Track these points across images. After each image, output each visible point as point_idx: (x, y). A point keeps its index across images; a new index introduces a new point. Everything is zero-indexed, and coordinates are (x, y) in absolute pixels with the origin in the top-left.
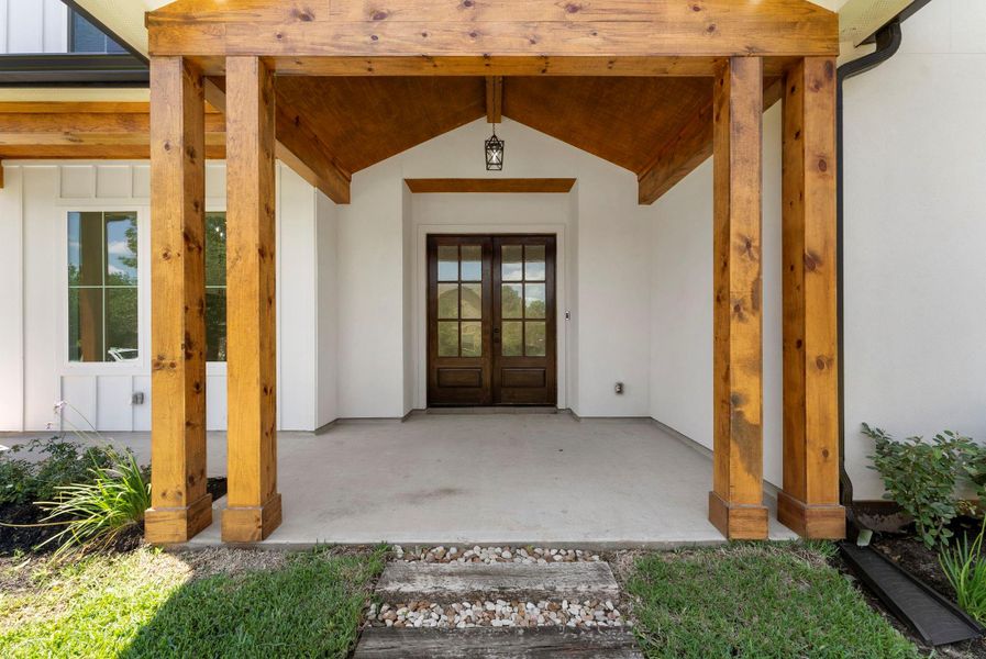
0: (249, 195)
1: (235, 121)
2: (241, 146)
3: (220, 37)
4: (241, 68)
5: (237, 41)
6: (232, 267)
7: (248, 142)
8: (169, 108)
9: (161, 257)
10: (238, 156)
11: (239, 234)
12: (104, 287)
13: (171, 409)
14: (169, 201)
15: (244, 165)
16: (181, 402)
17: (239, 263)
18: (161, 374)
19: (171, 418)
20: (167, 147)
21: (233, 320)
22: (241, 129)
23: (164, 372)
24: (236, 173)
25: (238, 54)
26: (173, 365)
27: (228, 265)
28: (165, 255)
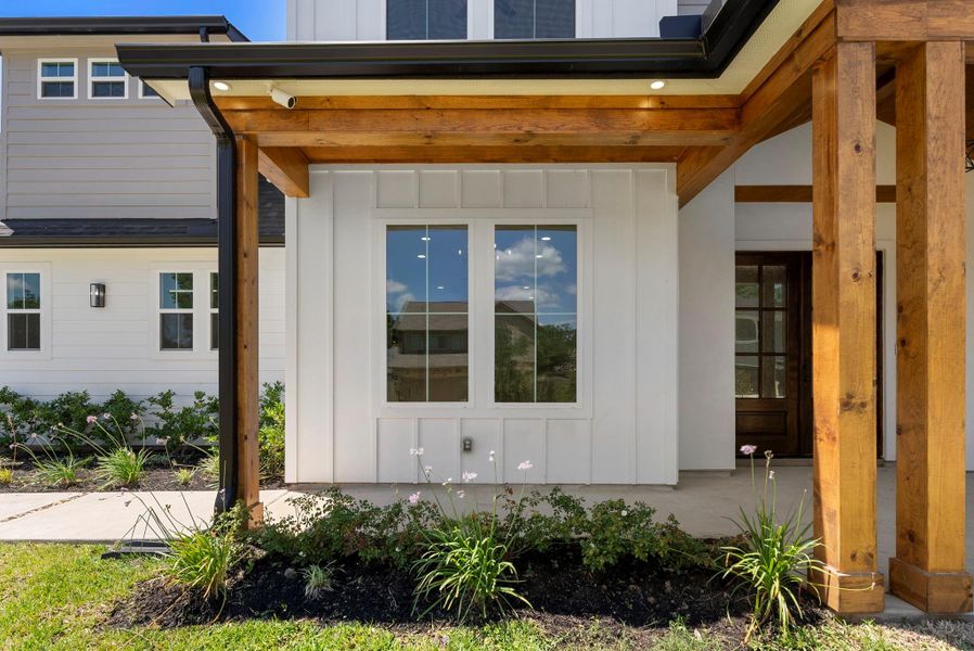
0: (954, 206)
1: (937, 118)
2: (945, 147)
3: (920, 19)
4: (944, 55)
5: (940, 23)
6: (935, 290)
7: (953, 142)
8: (859, 101)
9: (851, 278)
10: (942, 159)
11: (943, 251)
12: (427, 313)
13: (861, 456)
14: (860, 212)
15: (948, 168)
16: (873, 449)
17: (943, 285)
18: (851, 416)
19: (860, 467)
20: (858, 148)
21: (935, 353)
22: (944, 128)
23: (853, 412)
24: (939, 179)
25: (942, 39)
26: (863, 405)
27: (930, 287)
28: (855, 276)
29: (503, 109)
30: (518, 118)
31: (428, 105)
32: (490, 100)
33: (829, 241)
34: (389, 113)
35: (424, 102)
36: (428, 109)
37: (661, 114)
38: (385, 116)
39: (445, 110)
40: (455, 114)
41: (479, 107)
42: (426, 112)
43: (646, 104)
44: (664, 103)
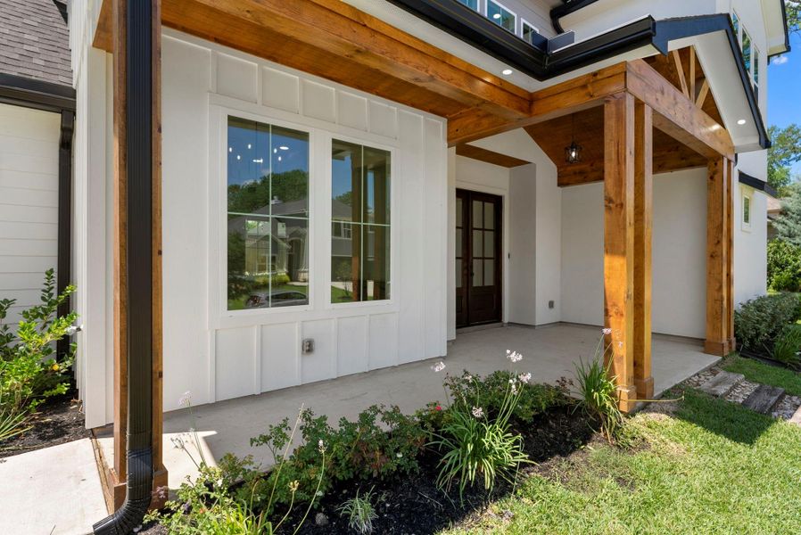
29: (418, 51)
30: (426, 61)
31: (366, 23)
32: (411, 39)
33: (618, 202)
34: (331, 15)
35: (362, 17)
36: (365, 25)
37: (491, 88)
38: (327, 16)
39: (377, 32)
40: (383, 39)
41: (403, 41)
42: (361, 27)
43: (488, 80)
44: (501, 85)
